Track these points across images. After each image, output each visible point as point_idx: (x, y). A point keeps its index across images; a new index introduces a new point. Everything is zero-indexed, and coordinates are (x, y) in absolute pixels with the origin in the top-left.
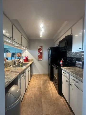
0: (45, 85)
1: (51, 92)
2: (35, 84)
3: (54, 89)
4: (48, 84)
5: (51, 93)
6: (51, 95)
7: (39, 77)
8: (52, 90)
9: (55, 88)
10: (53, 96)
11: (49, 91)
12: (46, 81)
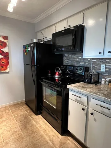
0: (28, 126)
1: (46, 136)
2: (3, 133)
3: (49, 129)
4: (34, 123)
5: (48, 139)
6: (50, 143)
7: (7, 114)
8: (47, 132)
9: (51, 126)
10: (53, 143)
11: (42, 136)
12: (26, 117)
